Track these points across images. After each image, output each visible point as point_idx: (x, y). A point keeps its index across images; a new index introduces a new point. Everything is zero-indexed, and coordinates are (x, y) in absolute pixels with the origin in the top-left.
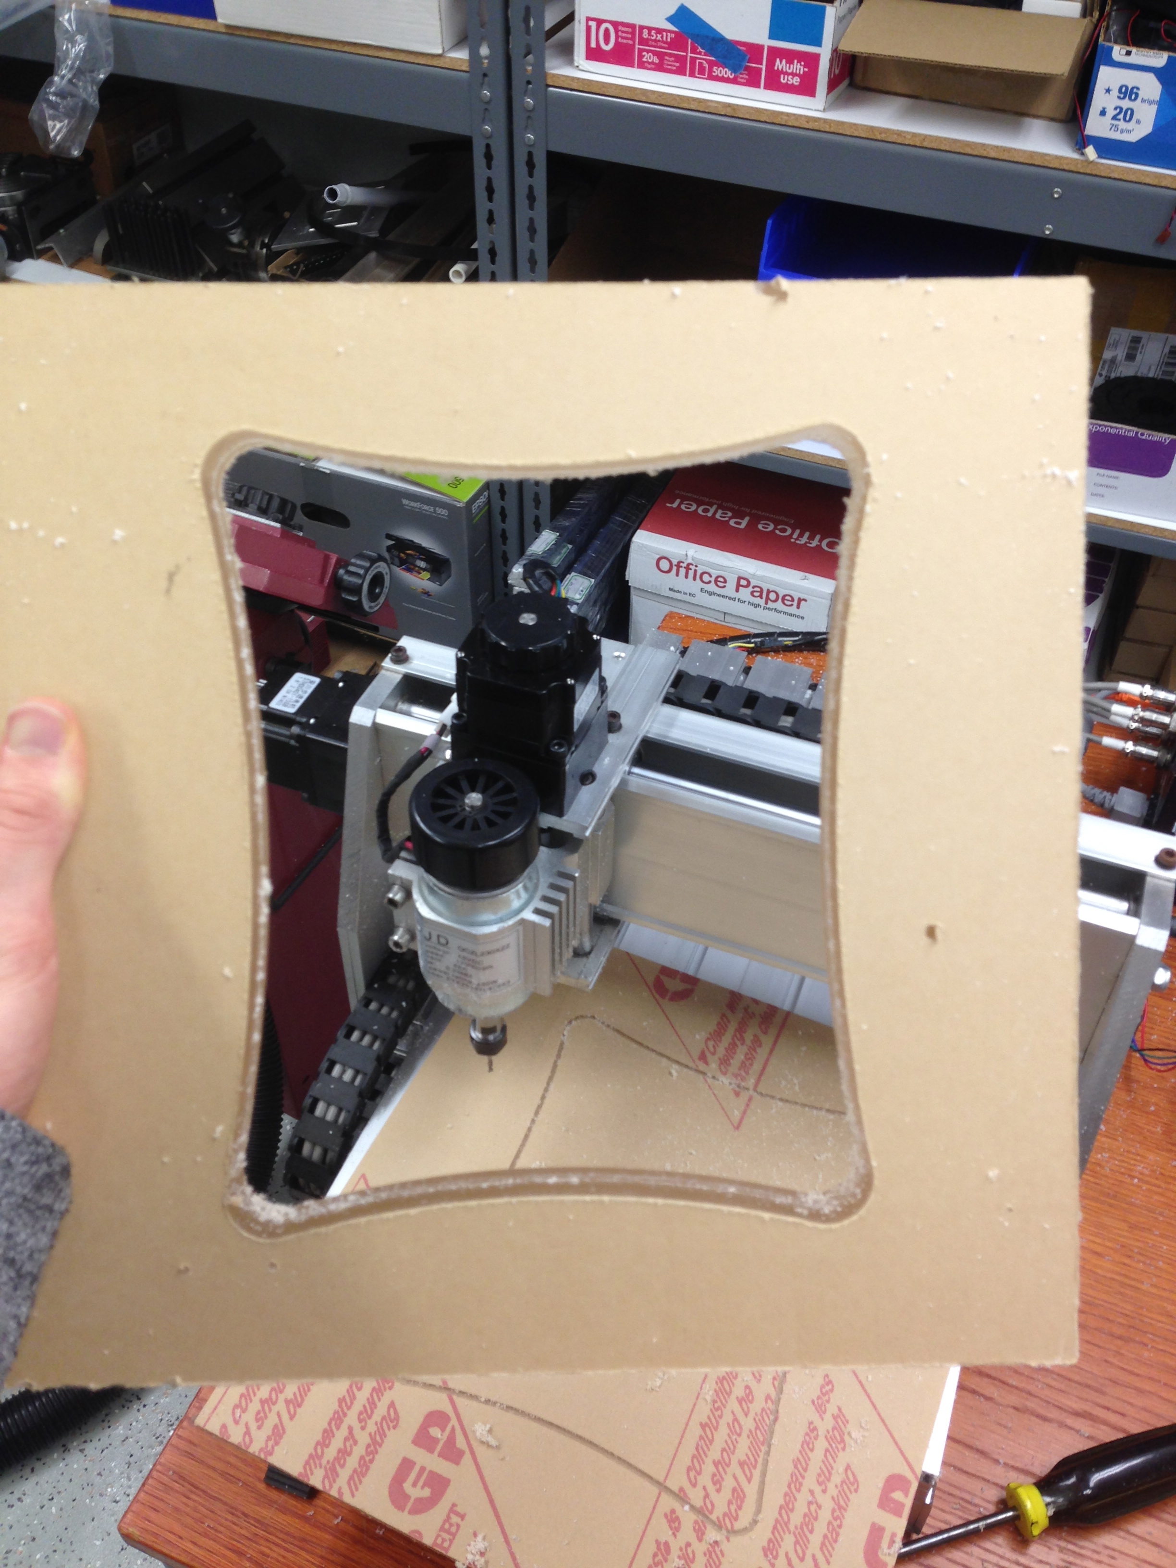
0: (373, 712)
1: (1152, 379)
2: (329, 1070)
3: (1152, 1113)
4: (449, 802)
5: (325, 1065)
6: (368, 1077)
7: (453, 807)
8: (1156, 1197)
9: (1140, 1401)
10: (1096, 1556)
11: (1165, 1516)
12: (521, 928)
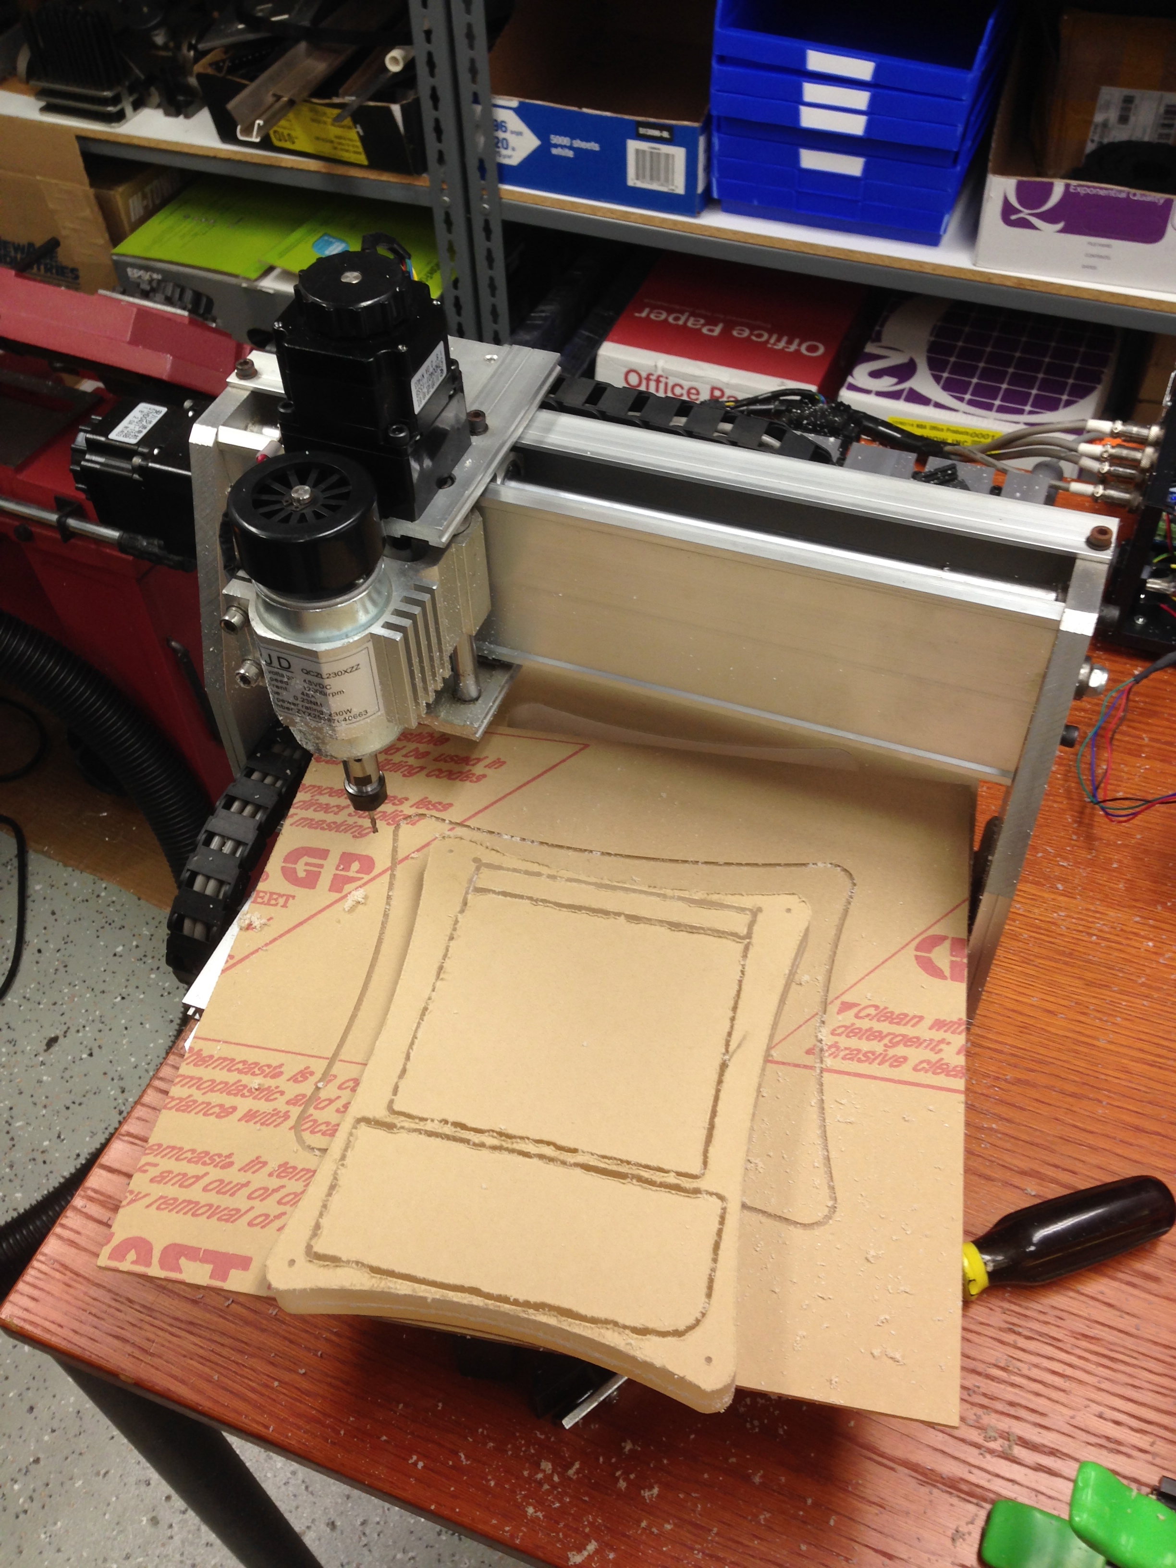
0: (215, 430)
1: (1149, 144)
2: (208, 842)
3: (1115, 870)
4: (273, 498)
5: (202, 837)
6: (249, 847)
7: (280, 502)
8: (1116, 954)
9: (1094, 1159)
10: (1042, 1317)
11: (1120, 1275)
12: (370, 645)
